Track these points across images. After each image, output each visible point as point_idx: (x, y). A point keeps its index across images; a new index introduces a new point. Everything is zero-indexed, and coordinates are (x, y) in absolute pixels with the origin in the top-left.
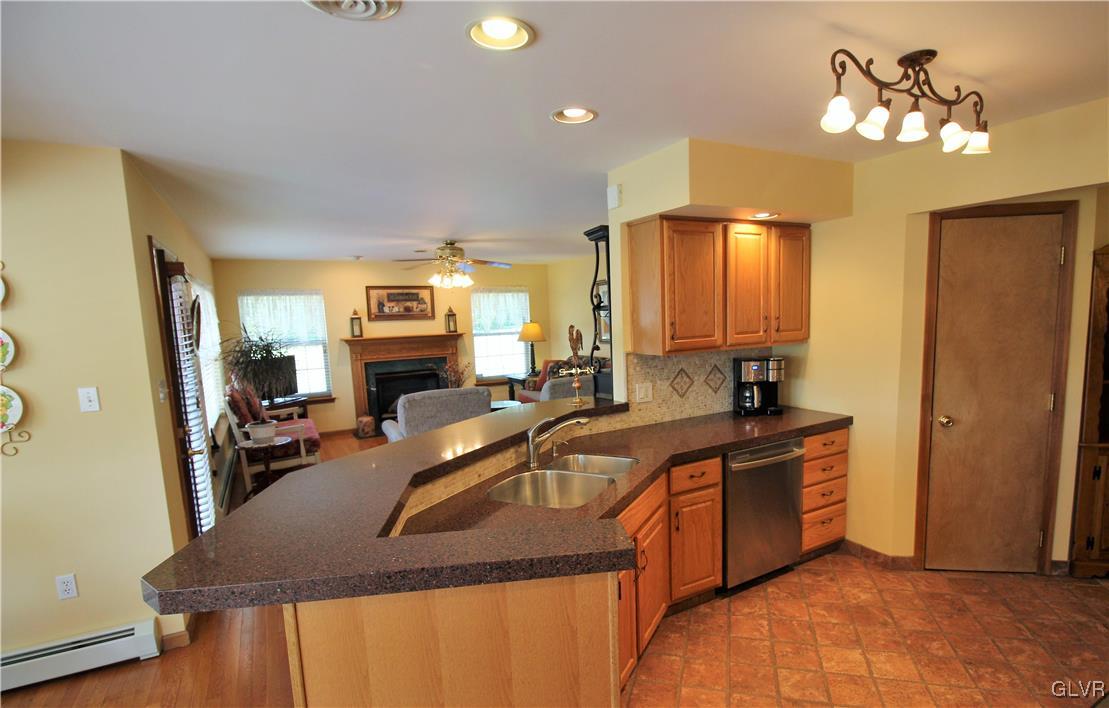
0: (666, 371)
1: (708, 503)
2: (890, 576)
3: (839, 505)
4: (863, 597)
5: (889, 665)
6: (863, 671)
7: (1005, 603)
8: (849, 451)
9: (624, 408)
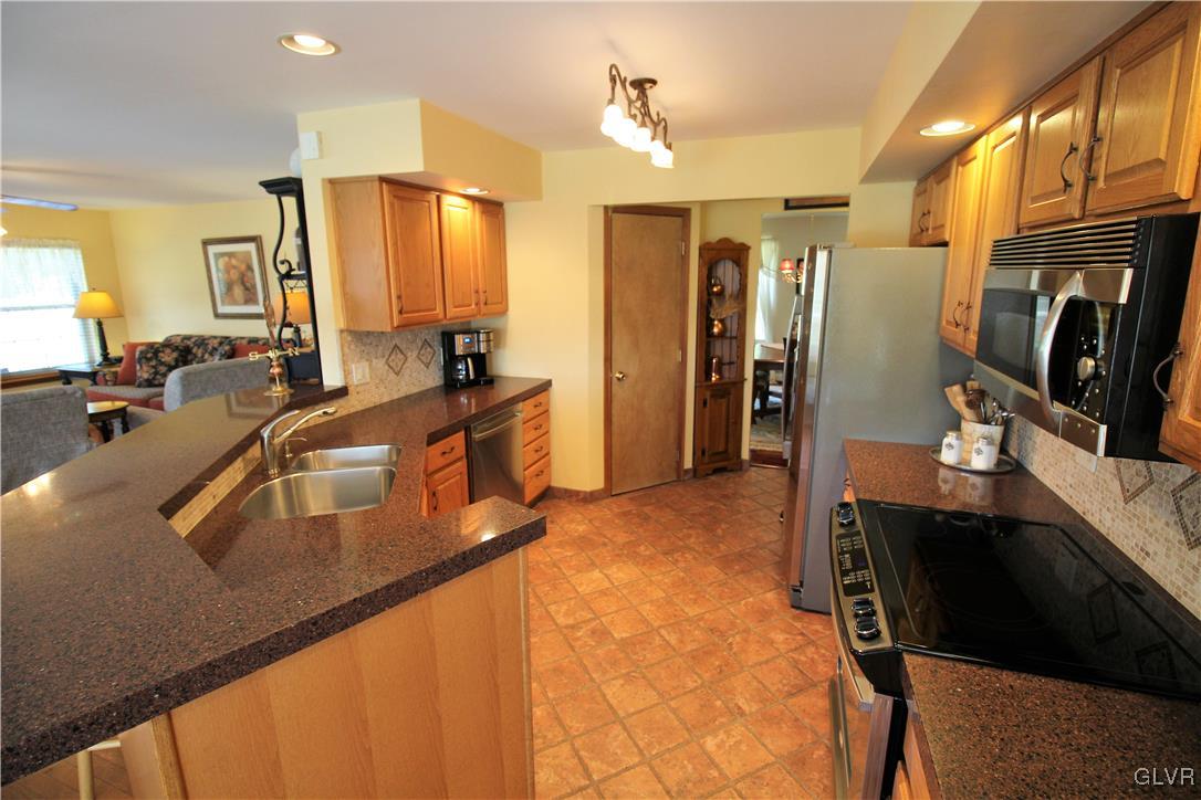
0: (381, 348)
1: (458, 477)
2: (591, 507)
3: (542, 461)
4: (581, 528)
5: (622, 573)
6: (607, 584)
7: (667, 506)
8: (551, 410)
9: (342, 392)
